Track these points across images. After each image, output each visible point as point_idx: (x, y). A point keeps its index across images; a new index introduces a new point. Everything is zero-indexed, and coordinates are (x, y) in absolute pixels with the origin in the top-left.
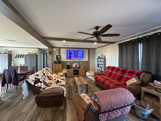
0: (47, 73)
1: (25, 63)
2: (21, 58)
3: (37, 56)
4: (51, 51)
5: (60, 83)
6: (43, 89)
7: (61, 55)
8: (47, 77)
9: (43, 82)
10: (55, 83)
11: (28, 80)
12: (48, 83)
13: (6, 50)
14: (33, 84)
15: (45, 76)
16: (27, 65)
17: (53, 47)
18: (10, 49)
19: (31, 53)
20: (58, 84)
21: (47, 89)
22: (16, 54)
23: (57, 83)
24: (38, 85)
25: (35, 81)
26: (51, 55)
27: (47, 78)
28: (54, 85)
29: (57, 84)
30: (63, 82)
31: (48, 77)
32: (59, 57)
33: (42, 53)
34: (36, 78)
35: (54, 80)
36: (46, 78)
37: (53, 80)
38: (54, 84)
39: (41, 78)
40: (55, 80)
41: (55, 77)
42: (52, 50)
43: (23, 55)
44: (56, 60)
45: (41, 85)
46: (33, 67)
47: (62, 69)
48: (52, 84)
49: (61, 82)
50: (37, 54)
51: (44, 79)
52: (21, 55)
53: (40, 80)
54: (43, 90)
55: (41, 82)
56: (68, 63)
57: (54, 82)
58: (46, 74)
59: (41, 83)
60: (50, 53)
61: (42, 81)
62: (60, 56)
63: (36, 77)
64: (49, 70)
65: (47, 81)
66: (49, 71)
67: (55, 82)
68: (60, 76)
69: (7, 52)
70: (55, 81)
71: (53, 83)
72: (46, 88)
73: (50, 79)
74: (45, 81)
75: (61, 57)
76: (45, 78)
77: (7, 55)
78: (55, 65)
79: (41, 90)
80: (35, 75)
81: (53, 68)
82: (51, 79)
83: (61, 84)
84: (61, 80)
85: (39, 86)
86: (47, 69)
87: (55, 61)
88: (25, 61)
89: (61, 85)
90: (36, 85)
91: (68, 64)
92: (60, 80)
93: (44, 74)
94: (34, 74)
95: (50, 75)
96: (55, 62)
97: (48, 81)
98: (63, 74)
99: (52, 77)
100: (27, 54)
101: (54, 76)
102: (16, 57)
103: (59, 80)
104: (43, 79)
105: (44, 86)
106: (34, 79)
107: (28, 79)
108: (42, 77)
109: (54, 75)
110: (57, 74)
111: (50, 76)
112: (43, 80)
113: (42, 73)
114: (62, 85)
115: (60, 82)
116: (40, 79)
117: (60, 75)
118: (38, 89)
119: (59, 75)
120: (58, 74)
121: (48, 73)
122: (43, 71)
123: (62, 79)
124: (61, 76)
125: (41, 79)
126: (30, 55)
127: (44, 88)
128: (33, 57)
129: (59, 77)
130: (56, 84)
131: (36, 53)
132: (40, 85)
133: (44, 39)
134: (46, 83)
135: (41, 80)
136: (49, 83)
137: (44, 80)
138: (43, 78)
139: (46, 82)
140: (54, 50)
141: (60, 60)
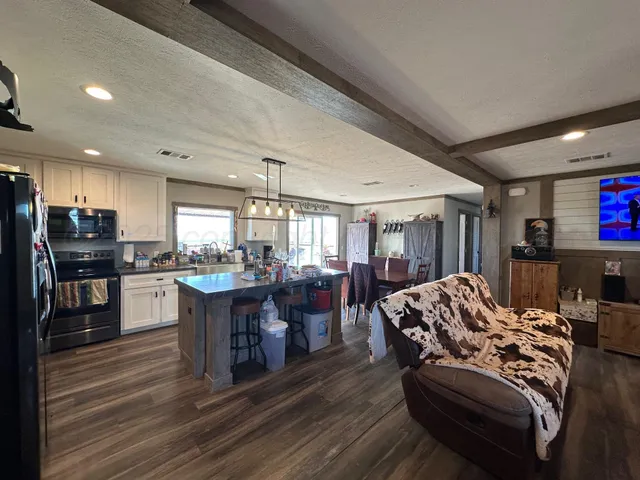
0: (460, 294)
1: (405, 251)
2: (397, 234)
3: (440, 225)
4: (497, 203)
5: (523, 364)
6: (431, 355)
7: (557, 214)
8: (457, 312)
9: (437, 329)
10: (494, 351)
11: (383, 305)
12: (458, 338)
13: (366, 211)
14: (398, 326)
15: (448, 306)
16: (408, 257)
17: (508, 182)
18: (374, 209)
19: (421, 217)
20: (511, 364)
21: (444, 362)
22: (385, 222)
23: (504, 358)
24: (413, 334)
25: (402, 315)
26: (498, 219)
27: (458, 316)
28: (487, 360)
29: (505, 363)
30: (545, 363)
31: (465, 313)
32: (539, 229)
33: (461, 212)
34: (407, 305)
35: (491, 338)
36: (453, 314)
37: (486, 334)
38: (490, 357)
39: (431, 312)
40: (500, 337)
41: (506, 324)
42: (505, 194)
43: (401, 225)
44: (523, 243)
45: (423, 337)
46: (420, 266)
47: (560, 294)
48: (479, 350)
49: (533, 360)
50: (442, 217)
51: (442, 317)
52: (397, 224)
53: (424, 319)
54: (428, 362)
55: (426, 328)
56: (609, 264)
57: (488, 346)
58: (456, 299)
59: (424, 330)
60: (492, 209)
61: (430, 323)
62: (551, 222)
63: (411, 301)
64: (475, 286)
65: (456, 331)
66: (472, 289)
67: (498, 348)
68: (537, 328)
69: (369, 218)
70: (496, 341)
71: (484, 351)
72: (442, 357)
73: (473, 328)
74: (446, 327)
75: (556, 229)
76: (447, 315)
77: (367, 225)
78: (517, 264)
79: (421, 357)
80: (408, 295)
81: (503, 278)
82: (480, 330)
83: (530, 375)
84: (537, 352)
85: (414, 338)
86: (465, 282)
87: (514, 249)
88: (405, 242)
89: (524, 378)
90: (407, 332)
91: (613, 268)
92: (529, 347)
93: (445, 299)
94: (406, 291)
95: (475, 306)
96: (517, 253)
97: (459, 332)
98: (560, 322)
99: (486, 322)
100: (412, 219)
101: (499, 317)
102: (385, 231)
103: (519, 343)
104: (438, 317)
105: (439, 346)
106: (401, 307)
107: (385, 301)
108: (431, 308)
109: (502, 313)
110: (519, 313)
111: (474, 313)
112: (436, 322)
113: (437, 293)
114: (535, 383)
115: (530, 359)
116: (425, 313)
117: (540, 323)
118: (413, 349)
119: (531, 320)
120: (524, 316)
121: (464, 296)
122: (444, 284)
123: (546, 349)
124: (545, 329)
125: (430, 315)
126: (419, 223)
127: (436, 353)
128: (426, 229)
129: (530, 330)
130: (497, 360)
131: (437, 216)
132: (419, 339)
133: (456, 156)
134: (448, 338)
135: (427, 319)
136: (464, 342)
137: (441, 321)
138: (437, 313)
139: (450, 334)
140: (516, 192)
141: (551, 243)
